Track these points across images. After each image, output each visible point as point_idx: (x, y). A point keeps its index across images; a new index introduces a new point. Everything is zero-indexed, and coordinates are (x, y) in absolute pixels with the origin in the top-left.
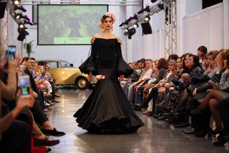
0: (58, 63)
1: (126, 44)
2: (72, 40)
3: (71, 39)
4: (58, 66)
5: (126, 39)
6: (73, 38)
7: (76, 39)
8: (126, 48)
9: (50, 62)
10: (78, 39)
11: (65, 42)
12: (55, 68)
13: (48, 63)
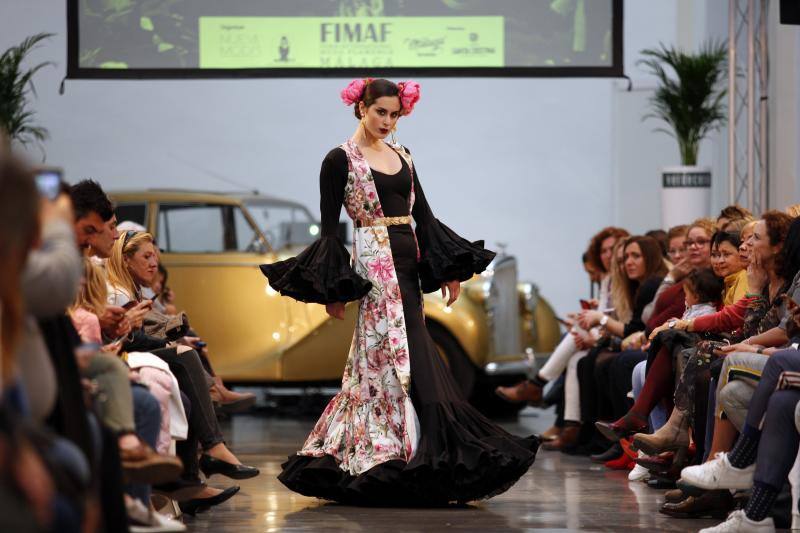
0: (228, 212)
1: (765, 69)
2: (338, 39)
3: (331, 29)
4: (230, 243)
5: (763, 22)
6: (341, 20)
7: (371, 27)
8: (764, 98)
9: (166, 207)
10: (384, 32)
11: (284, 52)
12: (208, 253)
13: (153, 210)
